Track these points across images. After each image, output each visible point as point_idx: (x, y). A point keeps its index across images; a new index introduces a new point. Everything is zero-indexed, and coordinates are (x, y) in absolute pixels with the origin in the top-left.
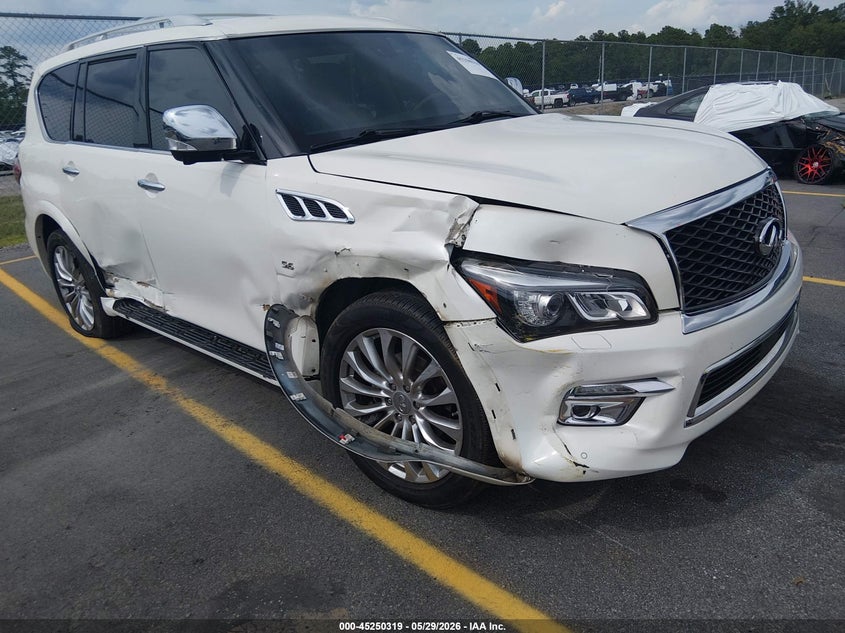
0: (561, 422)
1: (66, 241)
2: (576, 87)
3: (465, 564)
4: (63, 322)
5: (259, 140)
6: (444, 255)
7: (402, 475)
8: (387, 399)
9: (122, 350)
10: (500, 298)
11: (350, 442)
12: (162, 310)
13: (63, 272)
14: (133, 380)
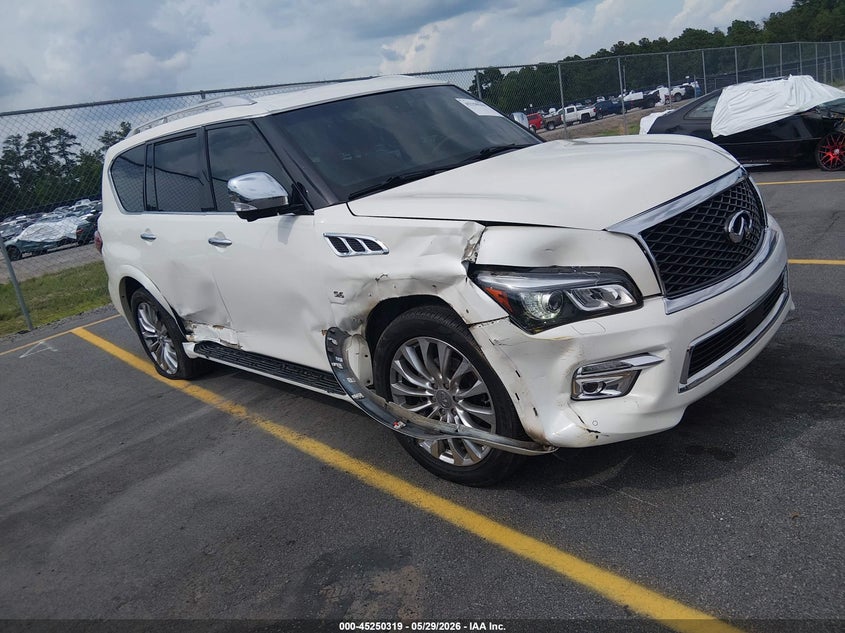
0: (574, 398)
1: (148, 297)
2: (603, 99)
3: (509, 526)
4: (150, 369)
5: (305, 194)
6: (463, 270)
7: (451, 461)
8: (431, 397)
9: (204, 388)
10: (510, 300)
11: (402, 428)
12: (236, 347)
13: (147, 325)
14: (217, 410)
